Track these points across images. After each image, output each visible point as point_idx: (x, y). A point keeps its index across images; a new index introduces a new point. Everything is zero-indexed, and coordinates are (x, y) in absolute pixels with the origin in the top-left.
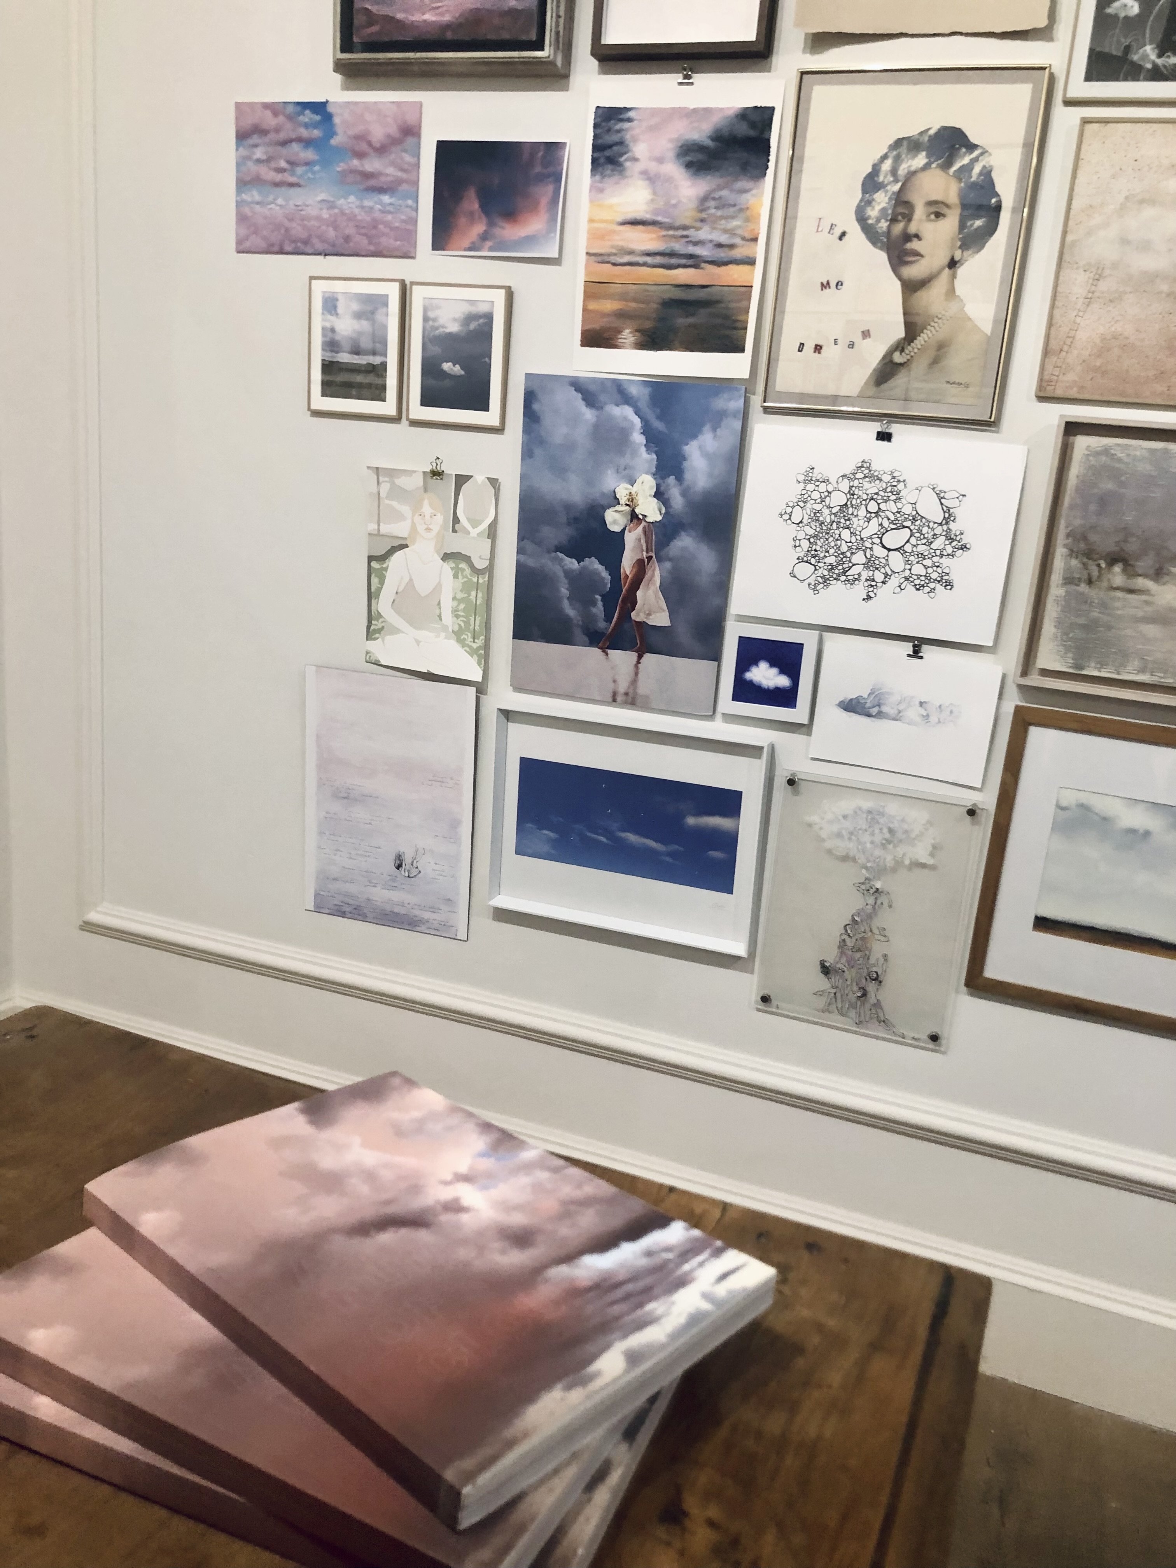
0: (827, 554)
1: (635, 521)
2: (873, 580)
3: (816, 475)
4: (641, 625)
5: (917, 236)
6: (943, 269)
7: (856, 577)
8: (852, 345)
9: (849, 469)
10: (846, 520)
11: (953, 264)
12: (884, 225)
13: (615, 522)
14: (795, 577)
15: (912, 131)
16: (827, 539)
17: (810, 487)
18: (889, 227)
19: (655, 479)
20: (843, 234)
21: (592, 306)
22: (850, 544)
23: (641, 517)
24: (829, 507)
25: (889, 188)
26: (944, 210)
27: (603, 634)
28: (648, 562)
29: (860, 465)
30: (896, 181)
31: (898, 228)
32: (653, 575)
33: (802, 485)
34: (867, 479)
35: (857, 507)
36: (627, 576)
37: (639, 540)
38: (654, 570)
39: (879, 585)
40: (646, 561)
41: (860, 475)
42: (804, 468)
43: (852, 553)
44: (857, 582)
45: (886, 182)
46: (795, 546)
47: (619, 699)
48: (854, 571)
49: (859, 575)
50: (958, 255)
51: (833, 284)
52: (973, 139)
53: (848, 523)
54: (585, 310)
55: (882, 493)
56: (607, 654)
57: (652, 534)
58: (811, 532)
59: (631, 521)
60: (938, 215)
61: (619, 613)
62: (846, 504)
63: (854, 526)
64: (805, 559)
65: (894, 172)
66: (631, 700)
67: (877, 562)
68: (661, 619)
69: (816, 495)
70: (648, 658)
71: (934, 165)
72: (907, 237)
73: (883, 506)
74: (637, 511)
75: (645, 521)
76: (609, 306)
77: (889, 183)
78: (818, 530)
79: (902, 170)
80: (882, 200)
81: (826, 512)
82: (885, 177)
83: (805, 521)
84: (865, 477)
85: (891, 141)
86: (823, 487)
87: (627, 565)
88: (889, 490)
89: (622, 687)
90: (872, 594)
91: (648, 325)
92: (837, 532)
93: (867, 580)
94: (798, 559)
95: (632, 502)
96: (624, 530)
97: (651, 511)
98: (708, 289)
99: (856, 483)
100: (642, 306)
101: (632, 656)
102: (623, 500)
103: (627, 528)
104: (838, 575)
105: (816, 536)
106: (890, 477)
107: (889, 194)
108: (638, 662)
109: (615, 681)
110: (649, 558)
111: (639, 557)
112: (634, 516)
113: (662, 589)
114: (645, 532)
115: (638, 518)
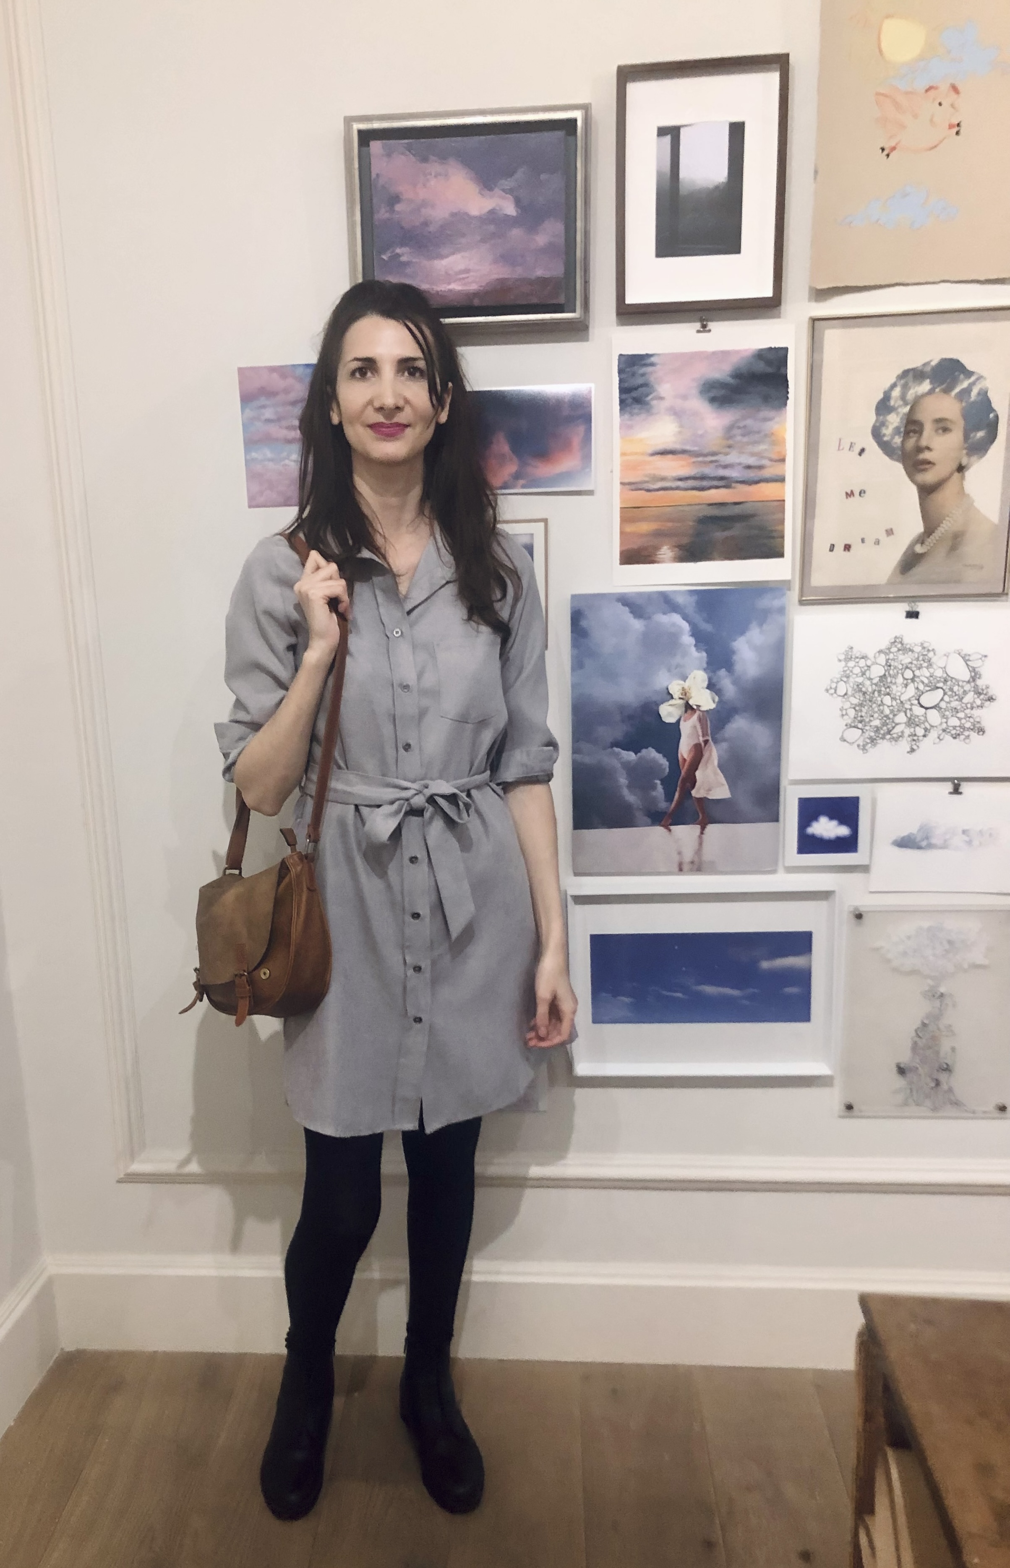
0: (872, 718)
1: (689, 712)
2: (915, 735)
3: (856, 652)
4: (702, 801)
5: (928, 448)
6: (952, 473)
7: (900, 734)
8: (877, 542)
9: (884, 645)
10: (886, 689)
11: (961, 469)
12: (898, 440)
13: (670, 714)
14: (845, 740)
15: (916, 362)
16: (871, 706)
17: (851, 664)
18: (903, 442)
19: (706, 673)
20: (862, 451)
21: (629, 529)
22: (891, 708)
23: (695, 707)
24: (870, 679)
25: (900, 410)
26: (949, 425)
27: (665, 813)
28: (705, 745)
29: (893, 640)
30: (906, 404)
31: (911, 443)
32: (711, 754)
33: (843, 664)
34: (901, 652)
35: (895, 676)
36: (685, 760)
37: (695, 727)
38: (711, 751)
39: (921, 738)
40: (703, 744)
41: (894, 649)
42: (844, 648)
43: (895, 715)
44: (901, 739)
45: (896, 406)
46: (843, 715)
47: (686, 867)
48: (898, 729)
49: (902, 732)
50: (964, 462)
51: (857, 493)
52: (970, 367)
53: (888, 690)
55: (915, 662)
56: (670, 830)
57: (707, 721)
58: (855, 701)
59: (686, 712)
60: (946, 430)
61: (680, 793)
62: (885, 675)
63: (894, 692)
64: (853, 725)
65: (903, 397)
66: (698, 867)
67: (917, 720)
68: (722, 792)
69: (857, 670)
70: (711, 828)
71: (937, 390)
72: (919, 450)
73: (917, 673)
74: (691, 702)
75: (700, 710)
76: (645, 527)
77: (900, 406)
78: (862, 699)
79: (911, 395)
80: (894, 420)
81: (868, 683)
82: (896, 401)
83: (850, 693)
84: (899, 650)
85: (899, 371)
86: (862, 663)
87: (685, 749)
88: (921, 658)
89: (687, 857)
90: (915, 747)
91: (685, 540)
92: (879, 699)
93: (909, 736)
94: (846, 725)
95: (685, 695)
96: (678, 722)
97: (705, 701)
98: (741, 506)
99: (891, 656)
100: (679, 525)
101: (697, 828)
102: (676, 694)
103: (682, 719)
104: (884, 735)
105: (861, 705)
106: (920, 648)
107: (901, 415)
108: (702, 833)
109: (680, 853)
110: (706, 742)
111: (696, 742)
112: (688, 707)
113: (720, 766)
114: (700, 720)
115: (692, 709)
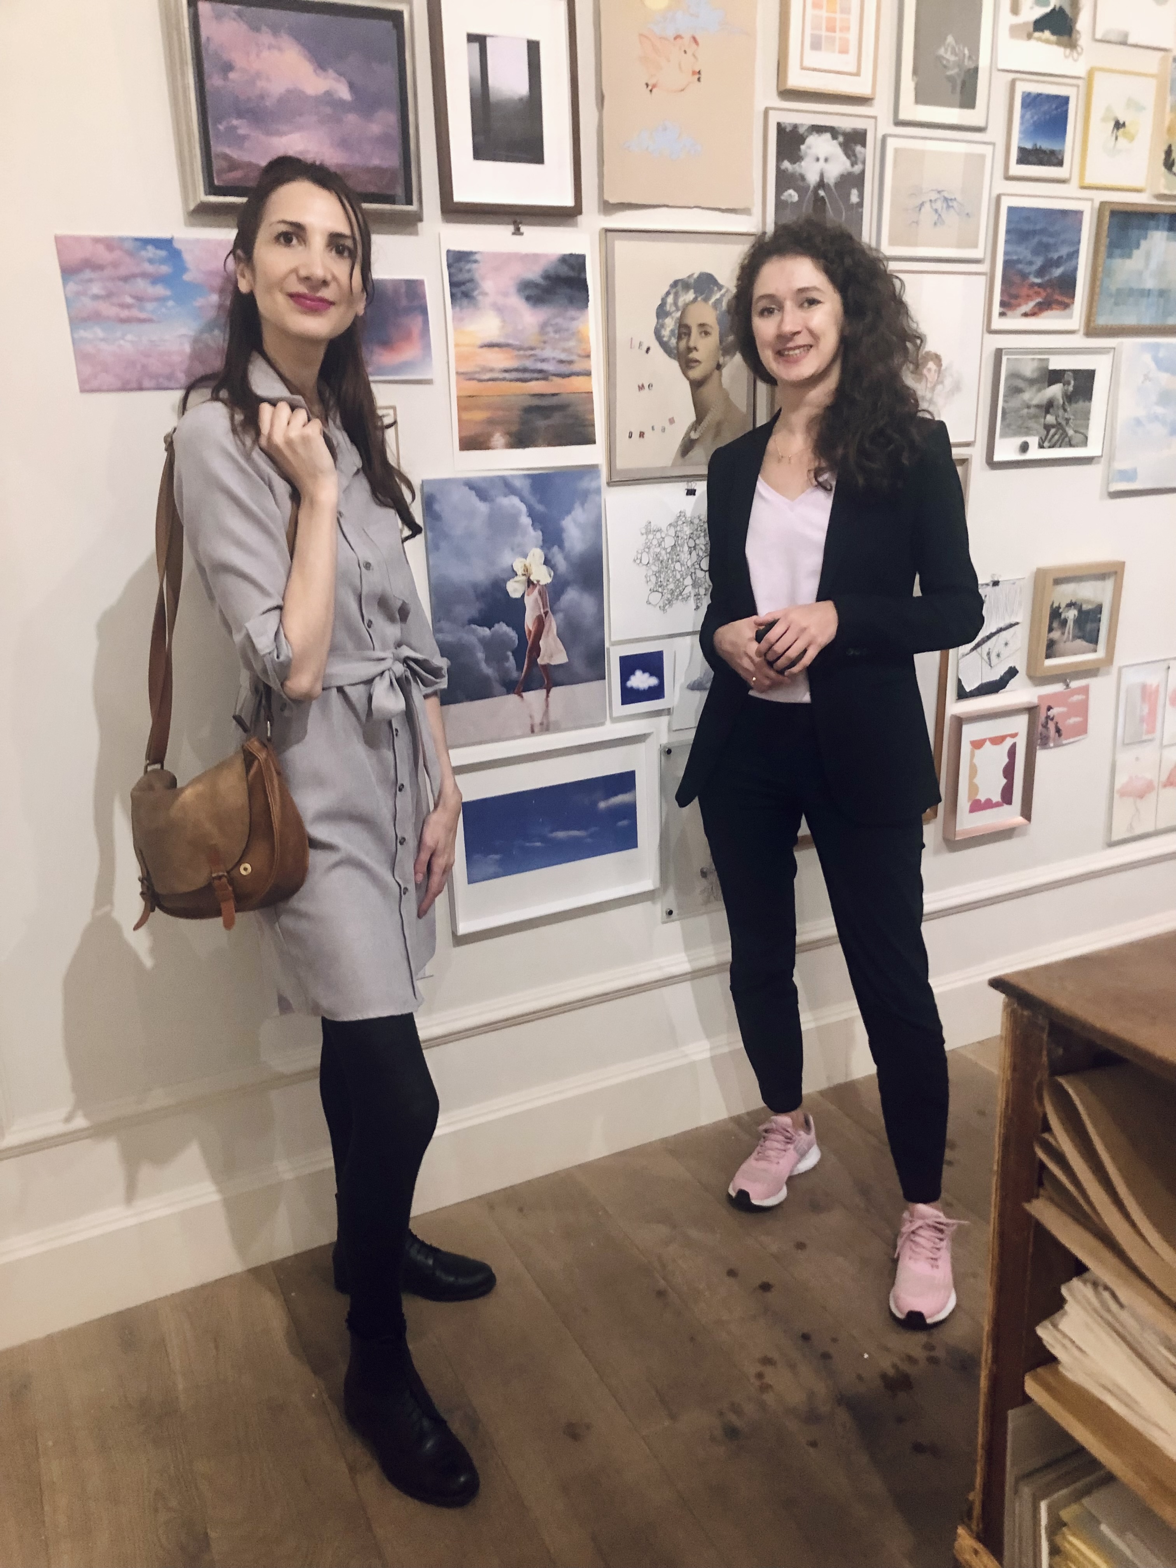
0: (668, 583)
1: (531, 586)
2: (699, 595)
3: (653, 526)
4: (546, 667)
5: (695, 349)
6: (713, 371)
7: (688, 595)
8: (664, 430)
9: (672, 520)
10: (677, 556)
11: (719, 367)
12: (674, 341)
13: (515, 590)
14: (650, 603)
15: (683, 274)
16: (667, 572)
17: (651, 536)
18: (677, 343)
19: (543, 550)
20: (648, 350)
21: (467, 416)
22: (681, 573)
23: (535, 582)
24: (665, 549)
25: (671, 315)
26: (709, 330)
27: (517, 682)
28: (546, 616)
29: (679, 515)
30: (678, 310)
31: (683, 344)
32: (550, 625)
33: (645, 536)
34: (685, 524)
35: (682, 546)
36: (530, 632)
37: (537, 600)
38: (551, 621)
40: (544, 616)
41: (680, 523)
42: (644, 523)
43: (684, 579)
44: (689, 598)
45: (671, 311)
46: (647, 582)
47: (536, 729)
48: (686, 591)
49: (690, 593)
50: (721, 361)
51: (646, 386)
52: (720, 281)
54: (460, 420)
55: (695, 533)
56: (522, 697)
57: (546, 594)
58: (655, 569)
59: (529, 586)
60: (707, 333)
61: (528, 661)
62: (675, 545)
63: (682, 559)
64: (655, 590)
65: (675, 303)
66: (546, 727)
67: (699, 581)
68: (561, 658)
69: (655, 542)
70: (555, 691)
71: (700, 299)
72: (689, 350)
73: (698, 542)
74: (532, 578)
75: (539, 585)
76: (480, 416)
77: (673, 312)
78: (660, 566)
79: (681, 303)
80: (670, 324)
81: (663, 552)
82: (670, 307)
83: (651, 562)
84: (684, 523)
85: (670, 283)
86: (658, 535)
87: (529, 623)
88: (699, 529)
89: (538, 719)
91: (514, 428)
92: (672, 566)
93: (695, 596)
94: (650, 590)
95: (527, 572)
96: (523, 596)
97: (542, 576)
99: (678, 528)
101: (543, 693)
102: (520, 571)
103: (526, 593)
104: (678, 596)
105: (659, 572)
106: (698, 520)
107: (675, 319)
108: (548, 696)
109: (531, 717)
110: (546, 613)
111: (538, 614)
112: (530, 583)
113: (559, 635)
114: (540, 593)
115: (533, 583)
